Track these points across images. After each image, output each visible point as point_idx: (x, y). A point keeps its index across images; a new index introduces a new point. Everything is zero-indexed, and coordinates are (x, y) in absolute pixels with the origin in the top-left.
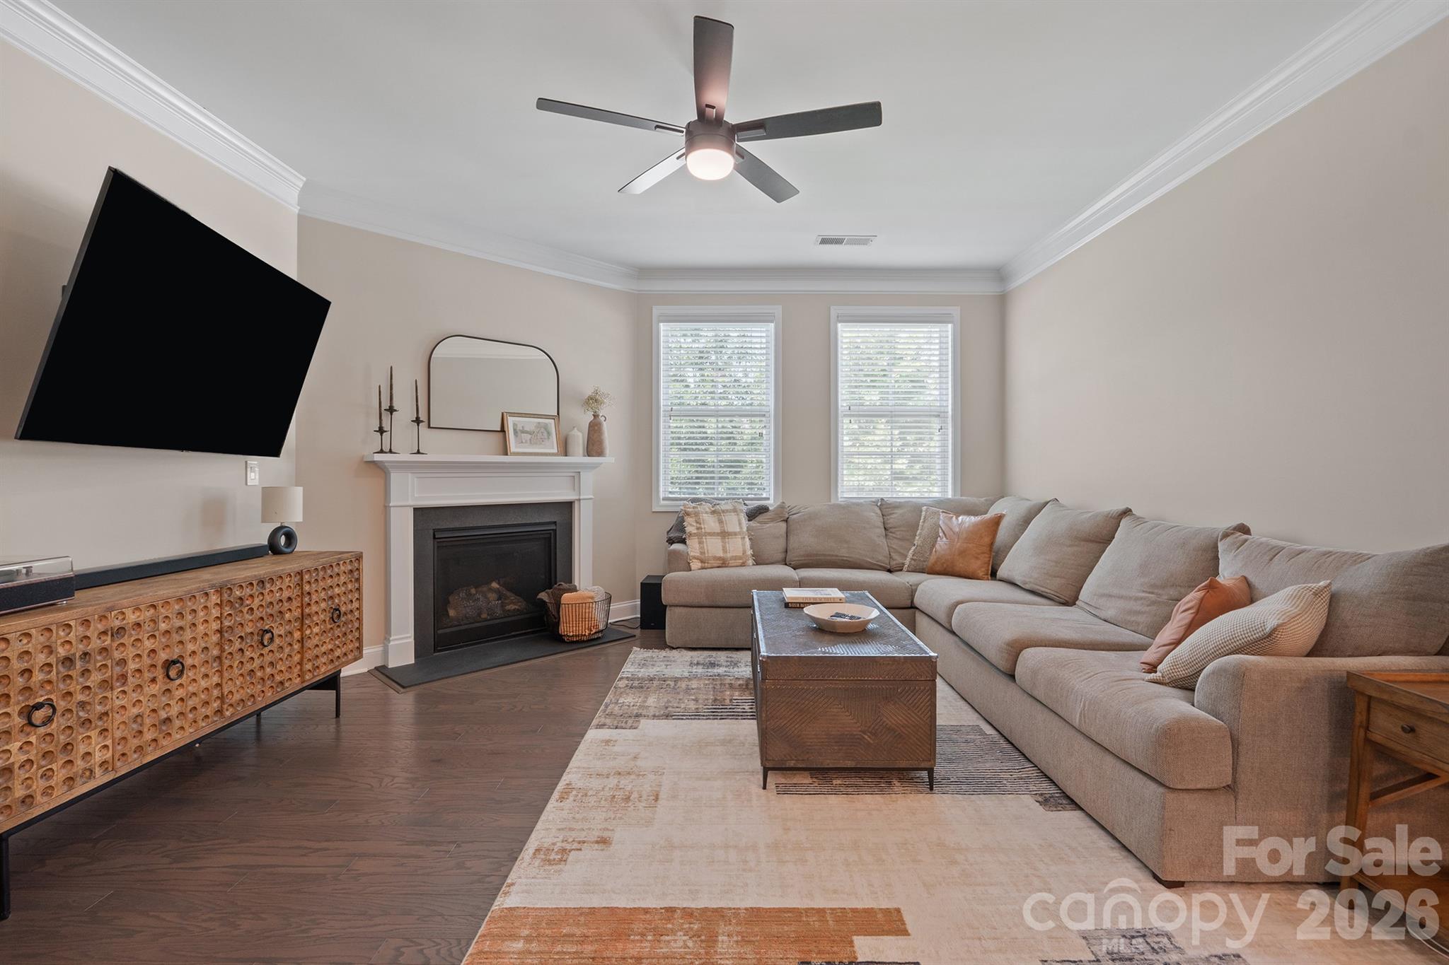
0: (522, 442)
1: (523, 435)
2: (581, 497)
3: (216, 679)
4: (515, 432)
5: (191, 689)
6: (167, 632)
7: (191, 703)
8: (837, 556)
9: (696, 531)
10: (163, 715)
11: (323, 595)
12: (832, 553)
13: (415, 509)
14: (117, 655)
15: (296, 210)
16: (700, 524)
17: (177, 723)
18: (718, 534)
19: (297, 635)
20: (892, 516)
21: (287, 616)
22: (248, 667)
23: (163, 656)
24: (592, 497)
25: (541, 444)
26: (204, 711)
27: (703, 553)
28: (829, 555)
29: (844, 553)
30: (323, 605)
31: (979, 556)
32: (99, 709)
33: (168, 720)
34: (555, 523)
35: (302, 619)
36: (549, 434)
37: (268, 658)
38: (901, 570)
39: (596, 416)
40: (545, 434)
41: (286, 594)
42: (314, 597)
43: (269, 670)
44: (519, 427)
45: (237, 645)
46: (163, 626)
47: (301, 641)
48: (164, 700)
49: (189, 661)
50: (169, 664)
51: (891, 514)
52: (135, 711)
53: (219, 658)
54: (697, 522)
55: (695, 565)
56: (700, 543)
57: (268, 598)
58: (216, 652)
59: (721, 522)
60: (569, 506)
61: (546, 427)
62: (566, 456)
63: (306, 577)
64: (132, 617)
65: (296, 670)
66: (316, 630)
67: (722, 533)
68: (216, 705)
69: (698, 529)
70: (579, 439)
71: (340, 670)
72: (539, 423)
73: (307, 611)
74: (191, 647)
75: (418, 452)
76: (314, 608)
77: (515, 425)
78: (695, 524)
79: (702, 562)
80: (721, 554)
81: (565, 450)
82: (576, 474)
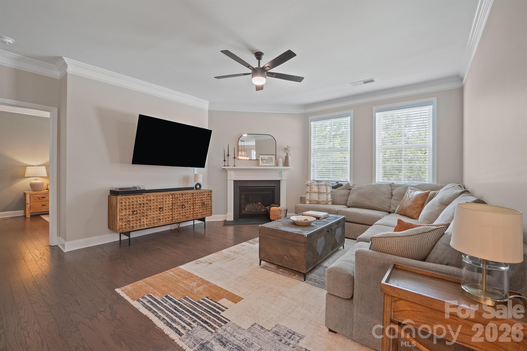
0: (263, 163)
1: (264, 160)
2: (282, 179)
3: (171, 213)
4: (262, 160)
5: (165, 214)
6: (160, 202)
7: (165, 217)
8: (364, 204)
9: (309, 191)
10: (159, 218)
11: (199, 199)
12: (362, 203)
13: (234, 181)
14: (149, 205)
15: (208, 109)
16: (311, 189)
17: (162, 220)
18: (317, 193)
19: (192, 207)
20: (395, 190)
21: (189, 203)
22: (179, 212)
23: (159, 206)
24: (286, 179)
25: (269, 163)
26: (168, 219)
27: (310, 198)
28: (362, 204)
29: (367, 203)
30: (199, 201)
31: (416, 209)
32: (146, 214)
33: (160, 219)
34: (274, 187)
35: (193, 204)
36: (272, 160)
37: (184, 211)
38: (394, 213)
39: (287, 154)
40: (271, 160)
41: (189, 198)
42: (197, 199)
43: (184, 214)
45: (176, 207)
46: (159, 201)
47: (193, 209)
48: (159, 215)
49: (165, 208)
50: (160, 208)
51: (395, 189)
52: (153, 216)
53: (172, 209)
54: (310, 188)
55: (307, 202)
56: (310, 195)
57: (184, 198)
58: (171, 208)
59: (319, 188)
60: (279, 181)
61: (271, 158)
62: (278, 166)
63: (195, 195)
64: (152, 198)
65: (192, 215)
66: (197, 207)
67: (318, 192)
68: (171, 218)
69: (310, 190)
70: (281, 161)
71: (205, 217)
72: (269, 157)
73: (195, 202)
74: (165, 206)
75: (234, 166)
76: (197, 202)
77: (262, 158)
78: (309, 189)
79: (310, 201)
80: (317, 199)
81: (277, 165)
82: (281, 172)
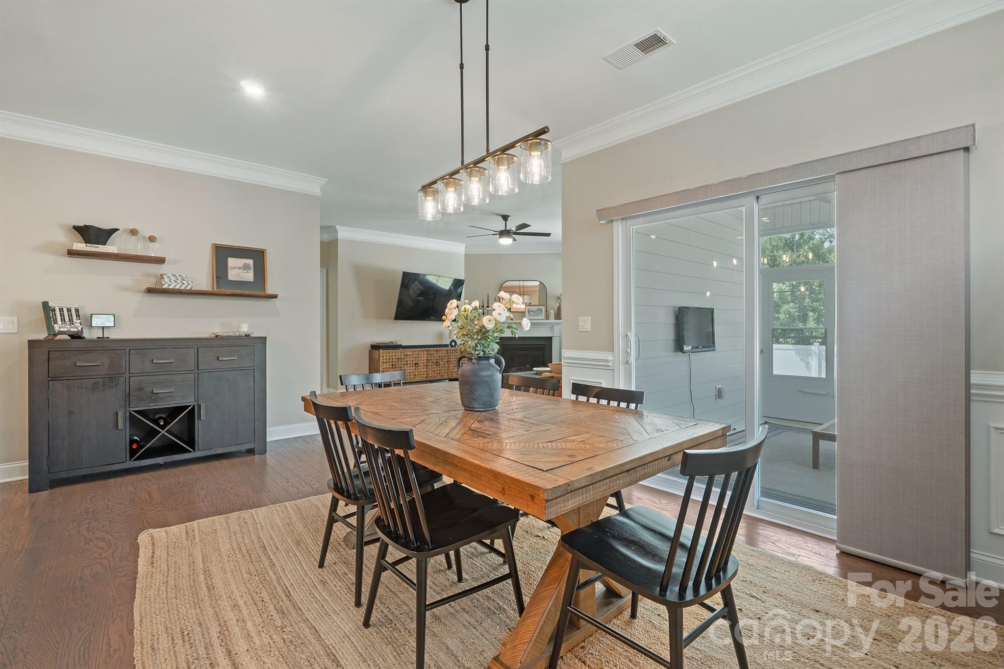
0: (530, 316)
1: (531, 313)
2: (554, 335)
3: (426, 370)
4: (528, 312)
5: (421, 370)
6: (415, 357)
7: (421, 373)
10: (415, 373)
11: (454, 357)
14: (406, 360)
15: (464, 253)
17: (417, 376)
19: (447, 365)
21: (444, 360)
22: (433, 369)
23: (415, 362)
24: (559, 335)
25: (538, 316)
26: (423, 376)
30: (455, 359)
32: (403, 368)
34: (545, 345)
35: (448, 362)
36: (542, 312)
37: (438, 369)
39: (560, 304)
40: (540, 312)
41: (443, 355)
42: (452, 357)
43: (439, 372)
44: (530, 310)
45: (431, 364)
46: (415, 356)
47: (448, 367)
48: (415, 371)
49: (420, 364)
50: (416, 364)
52: (409, 371)
53: (426, 365)
57: (439, 355)
58: (426, 364)
60: (550, 339)
61: (541, 310)
62: (549, 320)
63: (449, 352)
64: (409, 353)
65: (447, 374)
66: (452, 365)
68: (426, 375)
70: (552, 313)
72: (538, 308)
73: (449, 360)
74: (420, 362)
76: (451, 360)
77: (529, 309)
81: (547, 318)
82: (552, 326)
